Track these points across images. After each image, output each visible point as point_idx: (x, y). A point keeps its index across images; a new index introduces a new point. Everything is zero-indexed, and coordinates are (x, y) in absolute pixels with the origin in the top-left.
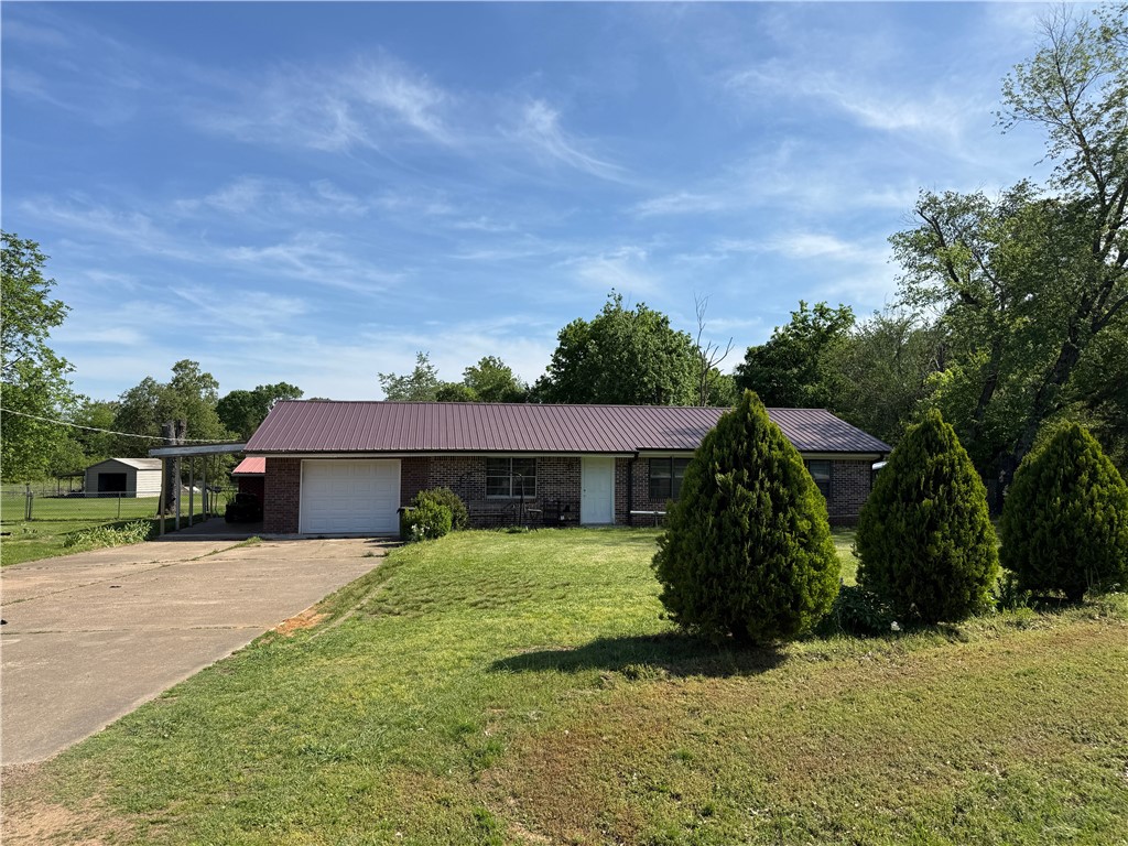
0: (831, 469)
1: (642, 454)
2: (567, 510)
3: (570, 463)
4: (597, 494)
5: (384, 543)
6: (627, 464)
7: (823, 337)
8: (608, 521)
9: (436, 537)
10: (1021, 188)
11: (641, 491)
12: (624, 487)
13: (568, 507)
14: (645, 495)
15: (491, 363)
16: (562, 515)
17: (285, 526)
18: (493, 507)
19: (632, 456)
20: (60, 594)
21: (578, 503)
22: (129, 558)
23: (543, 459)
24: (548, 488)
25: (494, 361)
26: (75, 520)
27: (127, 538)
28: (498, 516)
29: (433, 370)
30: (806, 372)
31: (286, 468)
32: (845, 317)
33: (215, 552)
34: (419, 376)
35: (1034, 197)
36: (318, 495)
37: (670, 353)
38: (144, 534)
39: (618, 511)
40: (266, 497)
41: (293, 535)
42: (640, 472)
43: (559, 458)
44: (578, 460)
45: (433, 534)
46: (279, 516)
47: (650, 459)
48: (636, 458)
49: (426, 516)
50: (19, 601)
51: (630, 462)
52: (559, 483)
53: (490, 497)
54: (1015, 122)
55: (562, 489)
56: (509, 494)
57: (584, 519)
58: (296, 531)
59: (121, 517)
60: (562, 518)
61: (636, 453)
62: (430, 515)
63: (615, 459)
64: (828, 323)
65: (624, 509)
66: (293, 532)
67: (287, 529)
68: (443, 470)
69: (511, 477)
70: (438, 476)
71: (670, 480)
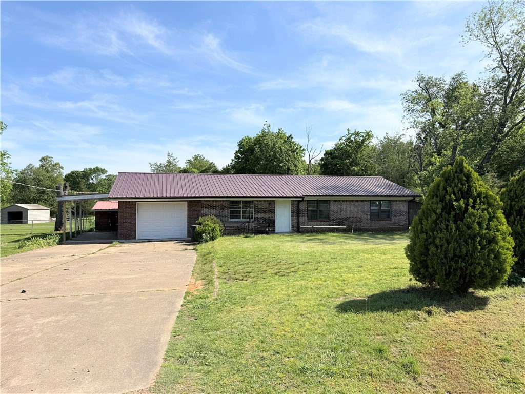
0: (390, 204)
1: (306, 198)
2: (269, 225)
3: (270, 203)
4: (283, 217)
5: (185, 243)
6: (298, 203)
7: (360, 145)
8: (288, 231)
9: (213, 240)
10: (459, 75)
11: (304, 216)
12: (296, 214)
13: (269, 224)
14: (306, 218)
15: (199, 158)
16: (266, 228)
17: (129, 236)
18: (232, 225)
19: (301, 199)
20: (38, 274)
21: (274, 222)
22: (58, 254)
23: (257, 201)
24: (260, 216)
25: (200, 157)
26: (9, 235)
27: (49, 243)
28: (235, 229)
29: (177, 160)
30: (353, 162)
31: (129, 206)
32: (369, 135)
33: (101, 250)
34: (169, 163)
35: (464, 80)
36: (145, 220)
37: (293, 152)
38: (57, 241)
39: (293, 226)
40: (119, 221)
41: (133, 240)
42: (303, 206)
43: (265, 201)
44: (274, 201)
45: (213, 238)
46: (126, 231)
47: (308, 200)
48: (303, 200)
49: (208, 230)
50: (20, 279)
51: (299, 202)
52: (264, 212)
53: (232, 220)
54: (469, 41)
55: (266, 216)
56: (240, 218)
57: (277, 231)
58: (135, 238)
59: (33, 233)
60: (267, 230)
61: (303, 198)
62: (210, 229)
63: (292, 200)
64: (362, 138)
65: (296, 225)
66: (133, 239)
67: (130, 237)
68: (208, 207)
69: (241, 210)
70: (206, 210)
71: (317, 211)
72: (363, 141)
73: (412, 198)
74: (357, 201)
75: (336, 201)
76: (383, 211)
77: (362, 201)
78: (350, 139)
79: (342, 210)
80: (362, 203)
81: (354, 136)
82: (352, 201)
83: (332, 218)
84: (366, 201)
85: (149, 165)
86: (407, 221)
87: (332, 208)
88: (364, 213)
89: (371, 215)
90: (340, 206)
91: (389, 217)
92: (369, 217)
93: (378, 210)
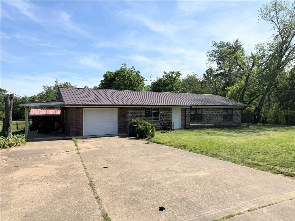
0: (233, 111)
1: (193, 107)
3: (169, 109)
4: (177, 119)
6: (185, 110)
7: (175, 79)
8: (179, 128)
11: (188, 118)
12: (184, 117)
14: (189, 120)
19: (190, 107)
23: (162, 108)
30: (170, 88)
36: (88, 121)
39: (182, 125)
42: (188, 112)
43: (166, 108)
44: (172, 108)
46: (76, 129)
48: (191, 108)
51: (186, 109)
52: (166, 116)
55: (167, 118)
56: (151, 120)
57: (173, 128)
58: (82, 135)
60: (169, 127)
61: (191, 106)
63: (182, 108)
64: (175, 75)
65: (184, 124)
66: (81, 135)
67: (79, 134)
68: (132, 112)
69: (152, 114)
70: (130, 114)
71: (195, 115)
72: (176, 77)
74: (216, 109)
75: (205, 109)
76: (230, 115)
77: (219, 109)
78: (169, 75)
79: (209, 114)
80: (219, 110)
81: (171, 74)
82: (214, 109)
83: (203, 119)
84: (221, 109)
85: (43, 87)
86: (240, 121)
87: (204, 113)
88: (220, 116)
89: (223, 118)
90: (208, 112)
91: (232, 118)
92: (222, 118)
93: (227, 115)
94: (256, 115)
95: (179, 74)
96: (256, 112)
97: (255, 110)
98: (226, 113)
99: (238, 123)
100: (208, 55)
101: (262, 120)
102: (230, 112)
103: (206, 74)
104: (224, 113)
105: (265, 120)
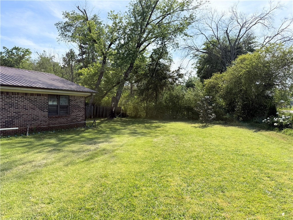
0: (69, 100)
64: (22, 53)
72: (23, 56)
73: (89, 94)
74: (32, 94)
76: (63, 107)
77: (39, 95)
79: (12, 105)
80: (39, 98)
82: (26, 94)
84: (43, 95)
86: (84, 116)
88: (41, 109)
89: (49, 112)
91: (67, 113)
92: (47, 113)
93: (57, 106)
94: (114, 107)
95: (27, 52)
96: (113, 103)
97: (113, 101)
98: (55, 103)
99: (80, 120)
100: (59, 27)
101: (122, 113)
102: (63, 102)
103: (66, 58)
104: (50, 103)
105: (126, 114)
